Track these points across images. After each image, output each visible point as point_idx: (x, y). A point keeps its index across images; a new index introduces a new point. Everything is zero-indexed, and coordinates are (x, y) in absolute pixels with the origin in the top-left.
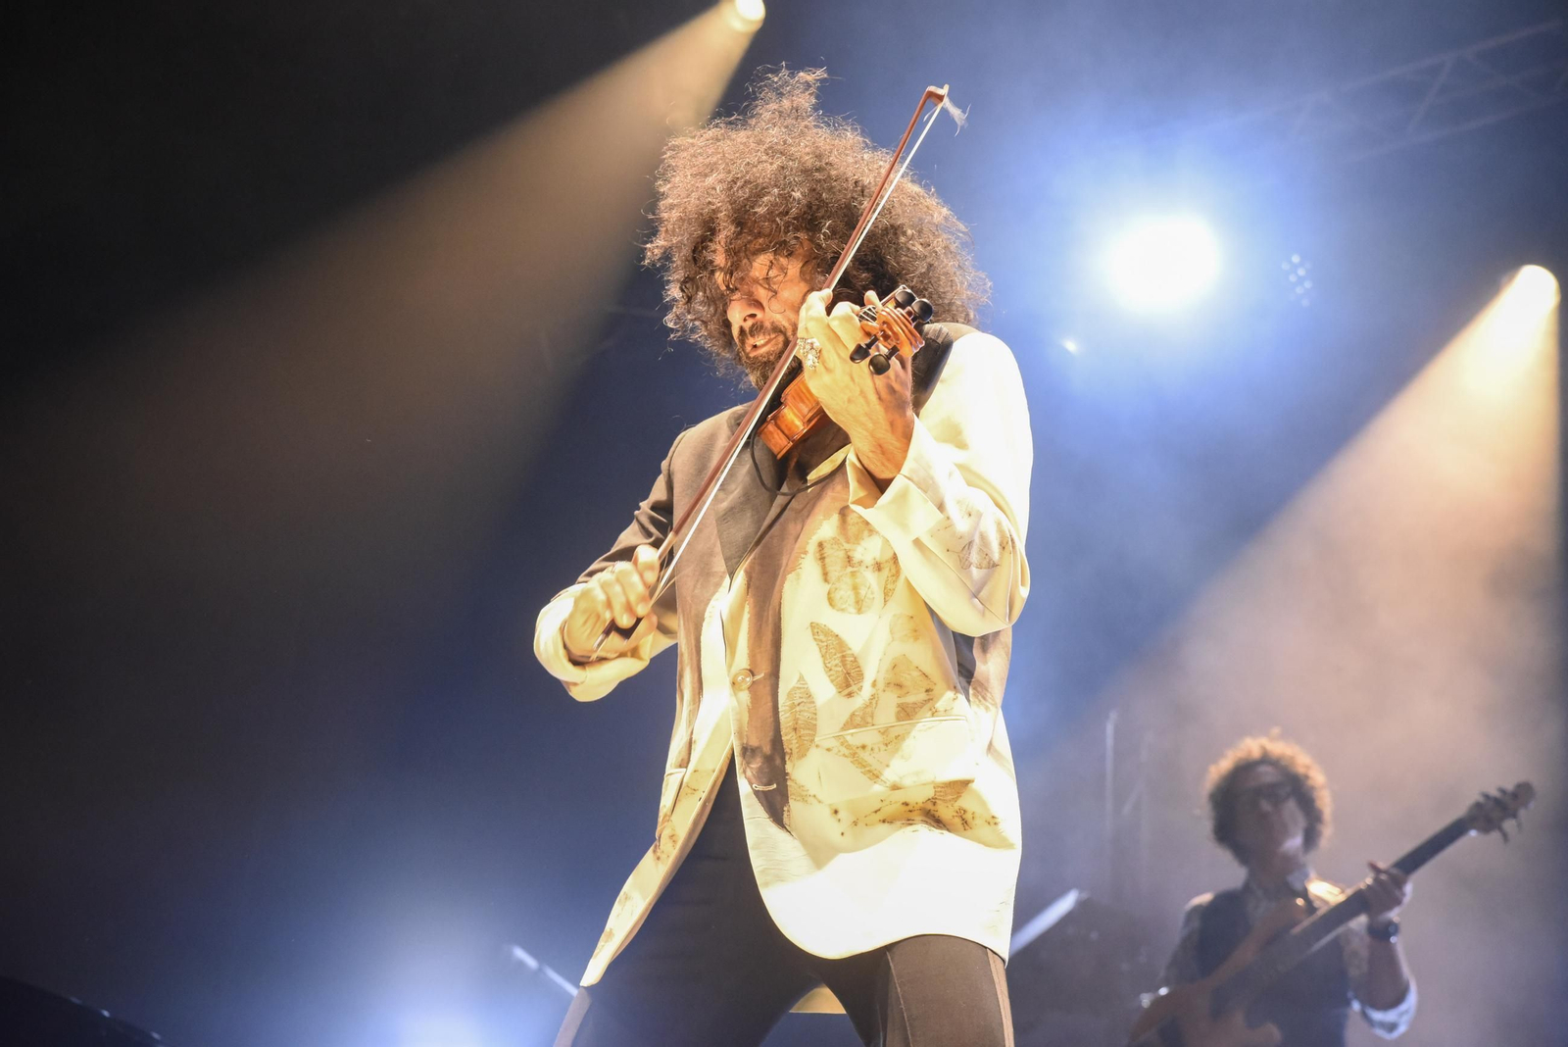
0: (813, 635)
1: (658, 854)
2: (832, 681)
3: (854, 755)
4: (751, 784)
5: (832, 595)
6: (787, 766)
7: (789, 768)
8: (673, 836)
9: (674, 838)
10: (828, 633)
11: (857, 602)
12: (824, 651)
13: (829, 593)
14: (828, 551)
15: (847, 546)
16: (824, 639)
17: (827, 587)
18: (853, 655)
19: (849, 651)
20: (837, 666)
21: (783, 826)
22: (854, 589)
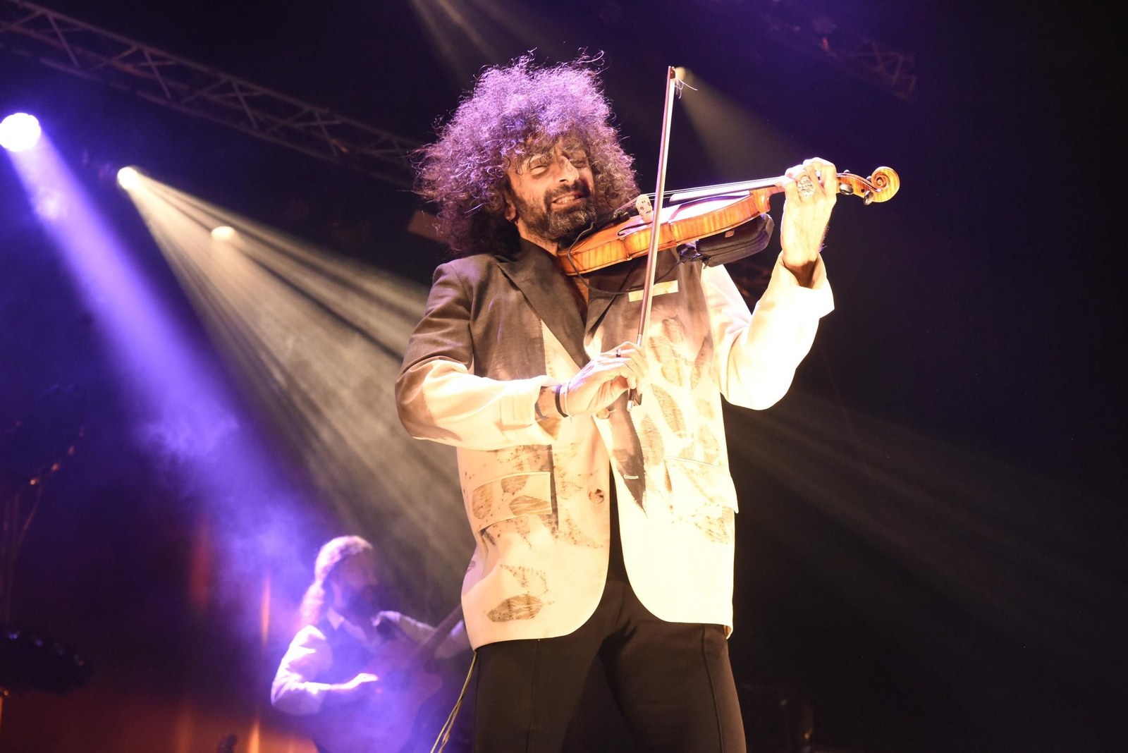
0: (654, 392)
1: (557, 534)
2: (668, 423)
3: (688, 474)
4: (622, 475)
5: (664, 371)
6: (644, 466)
7: (646, 467)
8: (568, 520)
9: (569, 521)
10: (664, 393)
11: (679, 379)
12: (662, 404)
13: (662, 369)
14: (657, 343)
15: (671, 343)
16: (661, 396)
17: (660, 365)
18: (679, 411)
19: (678, 408)
20: (670, 414)
21: (642, 506)
22: (678, 370)
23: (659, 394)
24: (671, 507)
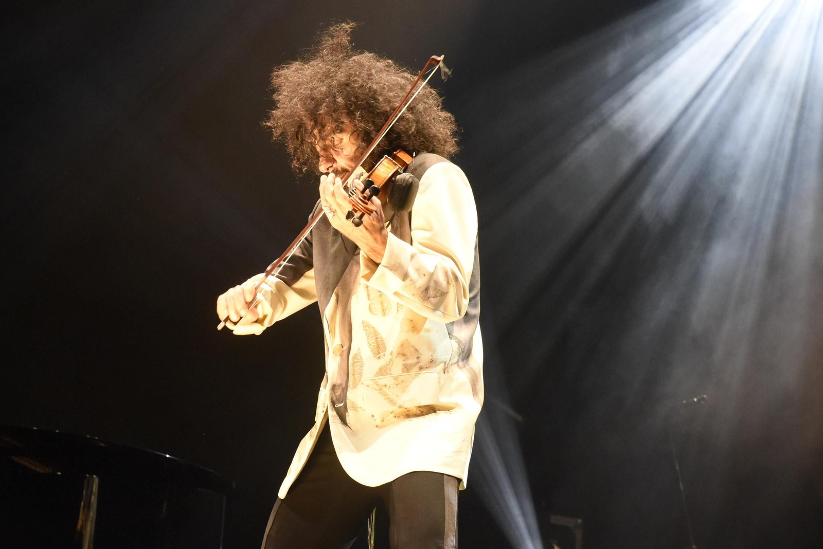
0: (364, 327)
3: (381, 389)
4: (334, 404)
7: (348, 395)
11: (383, 310)
13: (370, 306)
18: (381, 337)
19: (379, 336)
20: (373, 343)
21: (347, 425)
22: (382, 303)
23: (367, 328)
24: (373, 416)
